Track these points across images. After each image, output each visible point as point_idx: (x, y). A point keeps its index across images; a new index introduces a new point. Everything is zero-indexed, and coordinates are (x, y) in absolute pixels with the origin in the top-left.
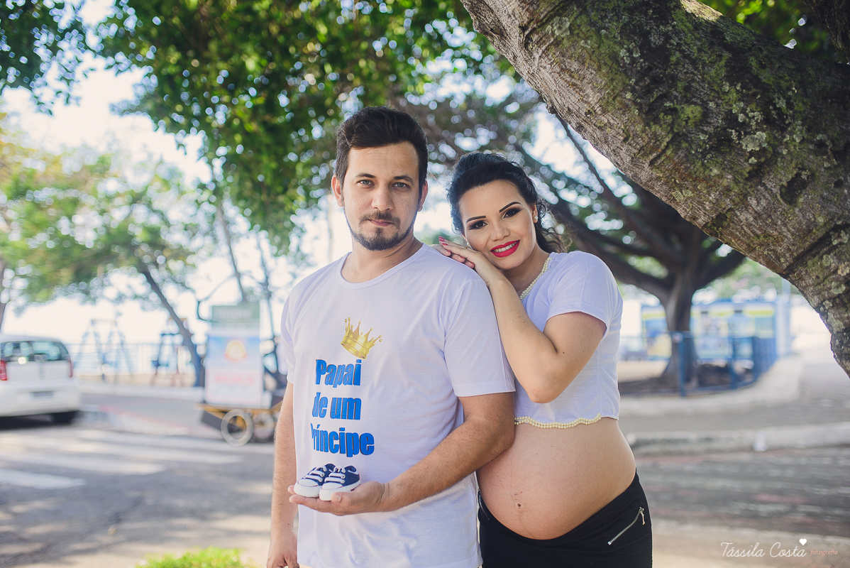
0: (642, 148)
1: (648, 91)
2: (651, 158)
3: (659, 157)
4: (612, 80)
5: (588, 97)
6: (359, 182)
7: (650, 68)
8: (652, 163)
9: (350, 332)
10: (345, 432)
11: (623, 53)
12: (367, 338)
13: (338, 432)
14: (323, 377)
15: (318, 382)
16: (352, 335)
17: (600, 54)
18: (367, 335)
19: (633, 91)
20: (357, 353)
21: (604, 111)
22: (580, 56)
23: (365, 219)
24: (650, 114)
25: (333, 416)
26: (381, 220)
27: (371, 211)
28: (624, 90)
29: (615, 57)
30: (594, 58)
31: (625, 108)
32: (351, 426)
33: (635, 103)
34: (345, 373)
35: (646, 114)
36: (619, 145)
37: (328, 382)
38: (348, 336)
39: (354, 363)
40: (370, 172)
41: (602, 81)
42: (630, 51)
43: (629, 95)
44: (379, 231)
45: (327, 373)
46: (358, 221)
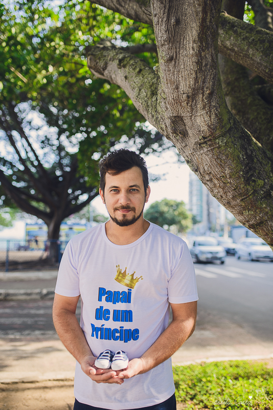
0: (241, 194)
1: (247, 172)
2: (243, 198)
3: (246, 198)
4: (237, 166)
5: (225, 170)
6: (111, 191)
7: (248, 163)
8: (242, 200)
9: (120, 273)
10: (124, 329)
11: (241, 156)
12: (133, 277)
13: (119, 329)
14: (104, 298)
15: (100, 299)
16: (122, 275)
17: (234, 155)
18: (133, 275)
19: (243, 171)
20: (127, 285)
21: (230, 177)
22: (227, 154)
23: (116, 209)
24: (247, 181)
25: (115, 320)
26: (124, 210)
27: (118, 205)
28: (240, 171)
29: (238, 157)
30: (232, 156)
31: (239, 177)
32: (127, 326)
33: (243, 176)
34: (121, 296)
35: (246, 181)
36: (230, 191)
37: (107, 300)
38: (119, 275)
39: (127, 291)
40: (116, 185)
41: (234, 166)
42: (243, 155)
43: (241, 173)
44: (124, 216)
45: (106, 295)
46: (113, 211)
